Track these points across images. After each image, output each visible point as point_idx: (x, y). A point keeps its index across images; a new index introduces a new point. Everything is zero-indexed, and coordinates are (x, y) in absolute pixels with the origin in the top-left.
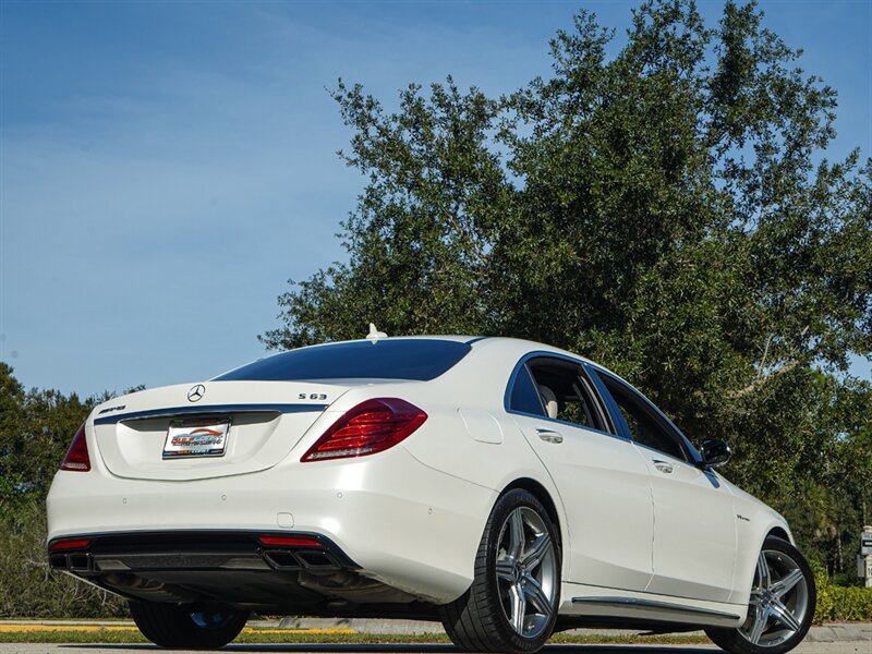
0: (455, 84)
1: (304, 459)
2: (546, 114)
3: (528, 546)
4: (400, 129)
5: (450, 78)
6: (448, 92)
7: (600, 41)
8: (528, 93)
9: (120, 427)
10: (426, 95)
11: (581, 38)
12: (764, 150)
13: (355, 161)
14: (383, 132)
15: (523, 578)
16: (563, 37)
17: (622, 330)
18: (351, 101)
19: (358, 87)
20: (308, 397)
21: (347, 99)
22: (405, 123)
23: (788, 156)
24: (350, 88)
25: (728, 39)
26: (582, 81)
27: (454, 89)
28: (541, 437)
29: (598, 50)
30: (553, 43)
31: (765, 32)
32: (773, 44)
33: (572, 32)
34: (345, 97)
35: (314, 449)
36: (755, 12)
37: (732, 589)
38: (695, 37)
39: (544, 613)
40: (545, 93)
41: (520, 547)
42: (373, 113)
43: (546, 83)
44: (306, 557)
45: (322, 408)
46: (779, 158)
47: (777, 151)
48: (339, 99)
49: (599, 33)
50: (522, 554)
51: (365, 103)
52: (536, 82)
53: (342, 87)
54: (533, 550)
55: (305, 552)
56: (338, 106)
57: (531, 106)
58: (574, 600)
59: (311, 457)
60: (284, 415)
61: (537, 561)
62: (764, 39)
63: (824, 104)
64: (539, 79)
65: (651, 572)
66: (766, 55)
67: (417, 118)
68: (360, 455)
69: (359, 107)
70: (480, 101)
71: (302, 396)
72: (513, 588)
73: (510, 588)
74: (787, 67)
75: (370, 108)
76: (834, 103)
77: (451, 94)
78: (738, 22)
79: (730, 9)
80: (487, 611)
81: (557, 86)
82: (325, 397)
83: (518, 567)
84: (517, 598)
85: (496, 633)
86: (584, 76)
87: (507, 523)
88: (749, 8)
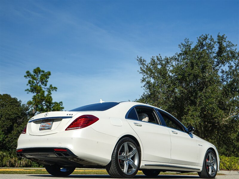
0: (161, 56)
1: (66, 130)
2: (179, 60)
3: (129, 152)
4: (150, 66)
5: (160, 54)
6: (159, 57)
8: (175, 56)
9: (32, 123)
10: (156, 59)
11: (186, 44)
12: (231, 67)
13: (141, 73)
14: (147, 66)
15: (128, 160)
16: (182, 44)
17: (195, 105)
19: (141, 57)
20: (69, 115)
23: (236, 68)
24: (139, 58)
25: (219, 43)
26: (186, 53)
27: (161, 57)
28: (135, 125)
29: (190, 47)
30: (179, 45)
31: (228, 41)
32: (230, 44)
33: (184, 43)
34: (139, 60)
35: (68, 127)
36: (225, 37)
37: (197, 162)
38: (212, 43)
39: (135, 168)
40: (179, 56)
41: (127, 152)
42: (145, 62)
43: (179, 54)
44: (64, 154)
45: (71, 117)
46: (234, 68)
47: (233, 67)
48: (138, 60)
49: (190, 43)
50: (128, 153)
51: (143, 60)
53: (138, 58)
54: (131, 153)
55: (64, 152)
56: (138, 61)
57: (176, 59)
58: (145, 165)
59: (68, 129)
60: (63, 119)
61: (132, 155)
62: (228, 43)
64: (177, 53)
65: (170, 158)
66: (228, 46)
67: (153, 63)
68: (80, 128)
69: (141, 61)
70: (167, 59)
71: (67, 115)
72: (125, 162)
73: (124, 162)
74: (233, 48)
75: (144, 61)
77: (160, 58)
78: (221, 39)
79: (218, 36)
80: (115, 168)
81: (181, 54)
82: (72, 115)
83: (127, 157)
84: (125, 165)
85: (118, 174)
86: (186, 52)
87: (122, 146)
88: (223, 36)
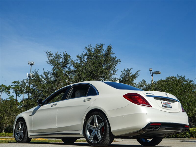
0: (67, 53)
5: (66, 52)
7: (92, 49)
13: (49, 63)
16: (86, 48)
18: (49, 53)
19: (50, 52)
21: (48, 53)
22: (56, 58)
33: (88, 47)
42: (52, 56)
48: (46, 53)
52: (82, 54)
53: (47, 51)
63: (119, 62)
67: (58, 57)
69: (50, 55)
76: (120, 62)
88: (111, 47)
